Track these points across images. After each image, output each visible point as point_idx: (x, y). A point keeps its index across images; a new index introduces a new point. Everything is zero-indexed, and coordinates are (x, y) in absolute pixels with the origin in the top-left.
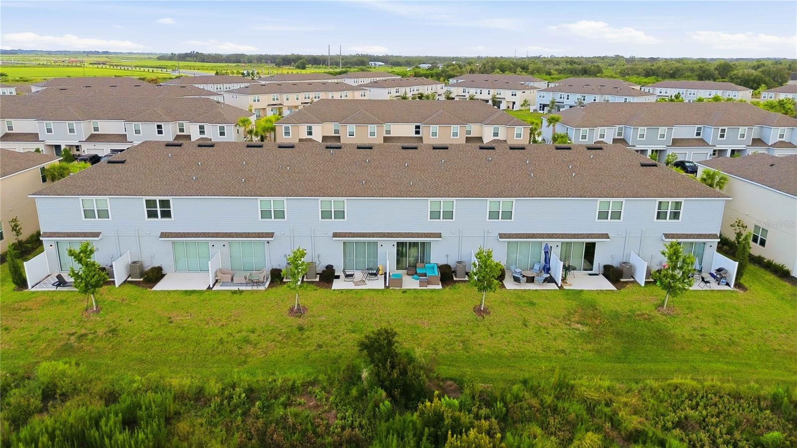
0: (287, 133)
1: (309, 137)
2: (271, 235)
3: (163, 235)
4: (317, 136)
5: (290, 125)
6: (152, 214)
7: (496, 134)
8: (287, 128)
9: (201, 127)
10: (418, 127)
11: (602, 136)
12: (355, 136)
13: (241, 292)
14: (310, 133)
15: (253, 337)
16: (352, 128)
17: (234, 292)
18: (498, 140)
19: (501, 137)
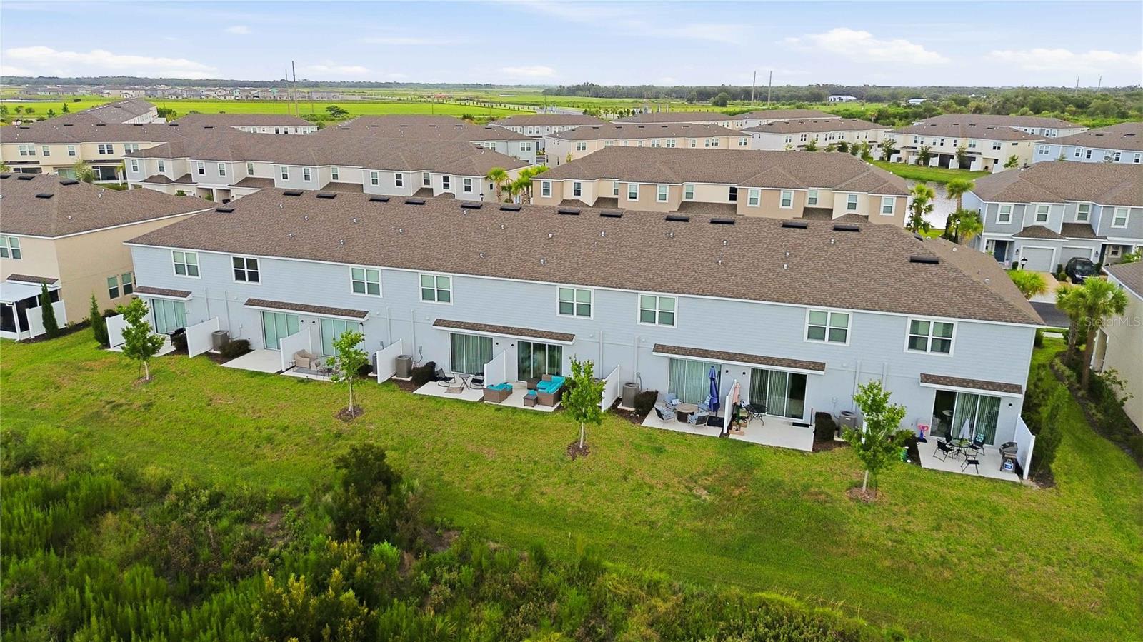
0: (546, 192)
1: (577, 198)
2: (362, 314)
3: (251, 302)
4: (588, 197)
5: (550, 181)
6: (240, 276)
7: (852, 206)
8: (547, 185)
9: (446, 179)
10: (733, 190)
11: (1042, 217)
12: (637, 199)
13: (309, 381)
14: (578, 193)
15: (281, 436)
16: (634, 187)
17: (301, 381)
18: (856, 215)
19: (860, 210)
